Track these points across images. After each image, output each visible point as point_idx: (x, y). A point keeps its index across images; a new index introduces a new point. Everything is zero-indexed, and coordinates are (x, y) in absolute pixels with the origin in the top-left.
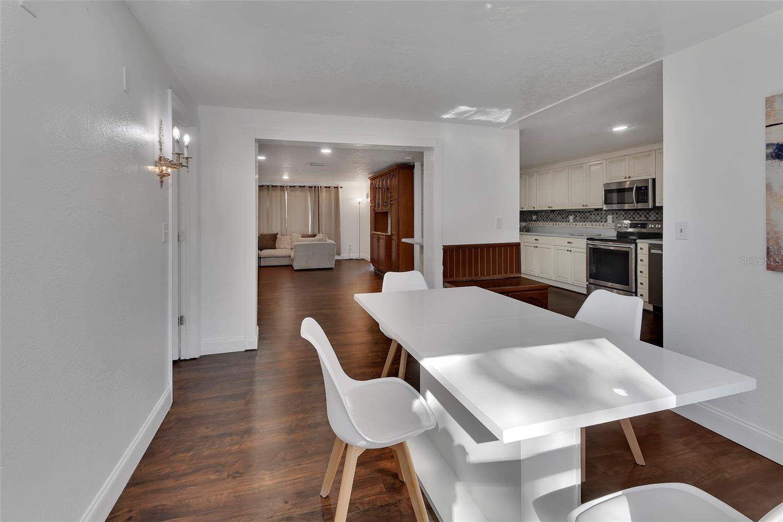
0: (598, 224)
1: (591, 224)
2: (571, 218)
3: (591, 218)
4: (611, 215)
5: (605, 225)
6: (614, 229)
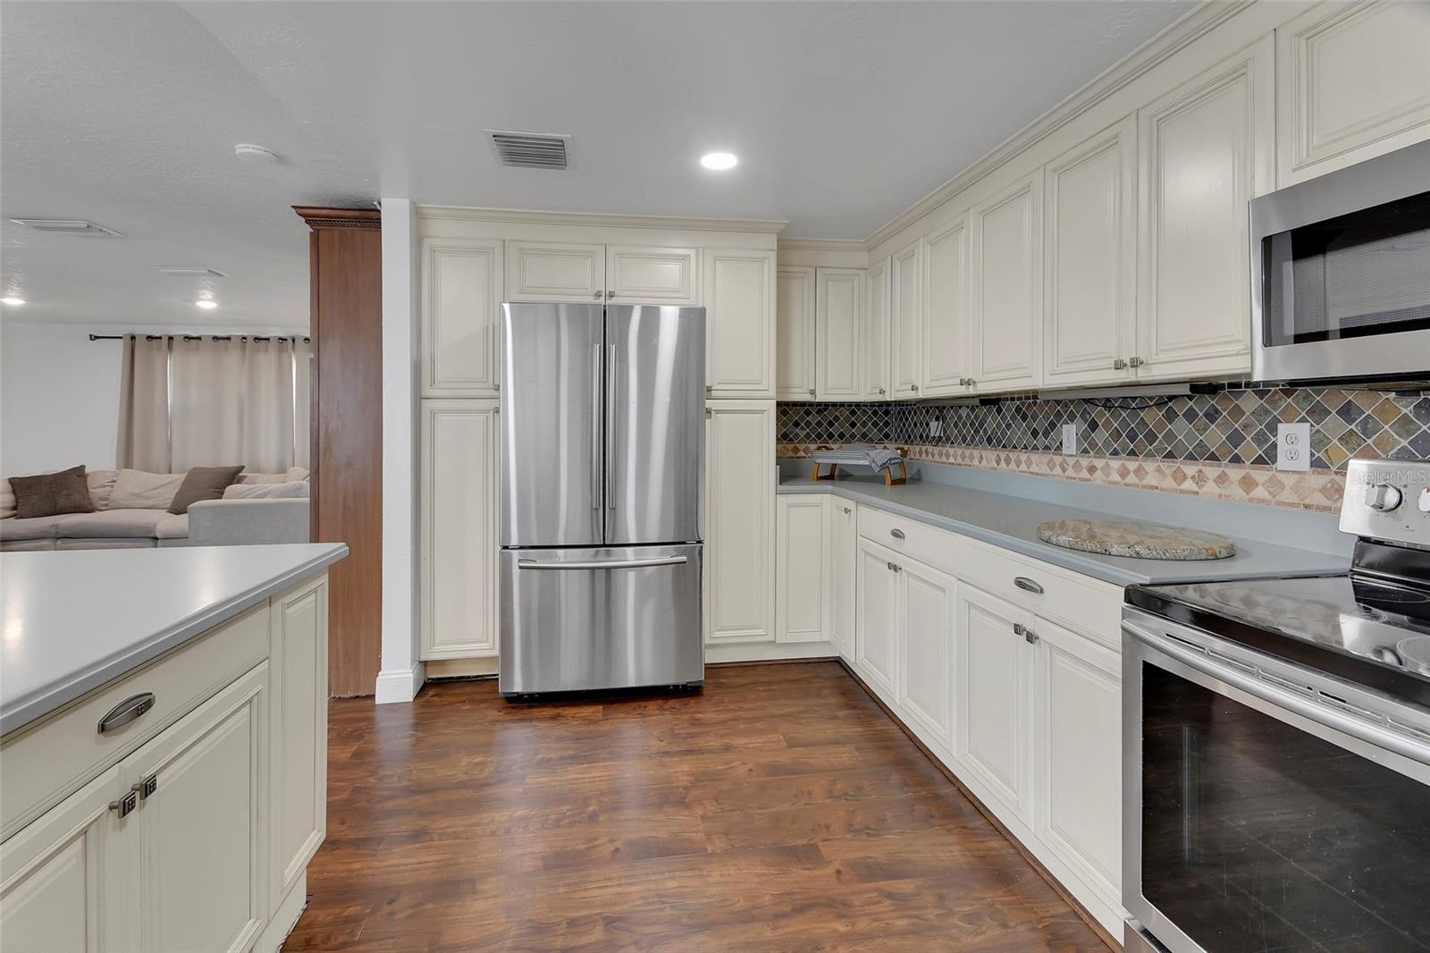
0: (1211, 471)
1: (1168, 467)
2: (1070, 433)
3: (1170, 436)
4: (1303, 420)
5: (1265, 478)
6: (1325, 514)
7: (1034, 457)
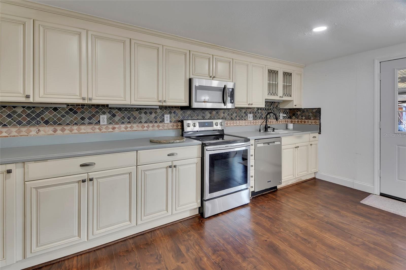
2: (103, 118)
3: (140, 118)
4: (168, 114)
5: (162, 125)
6: (172, 130)
7: (83, 127)
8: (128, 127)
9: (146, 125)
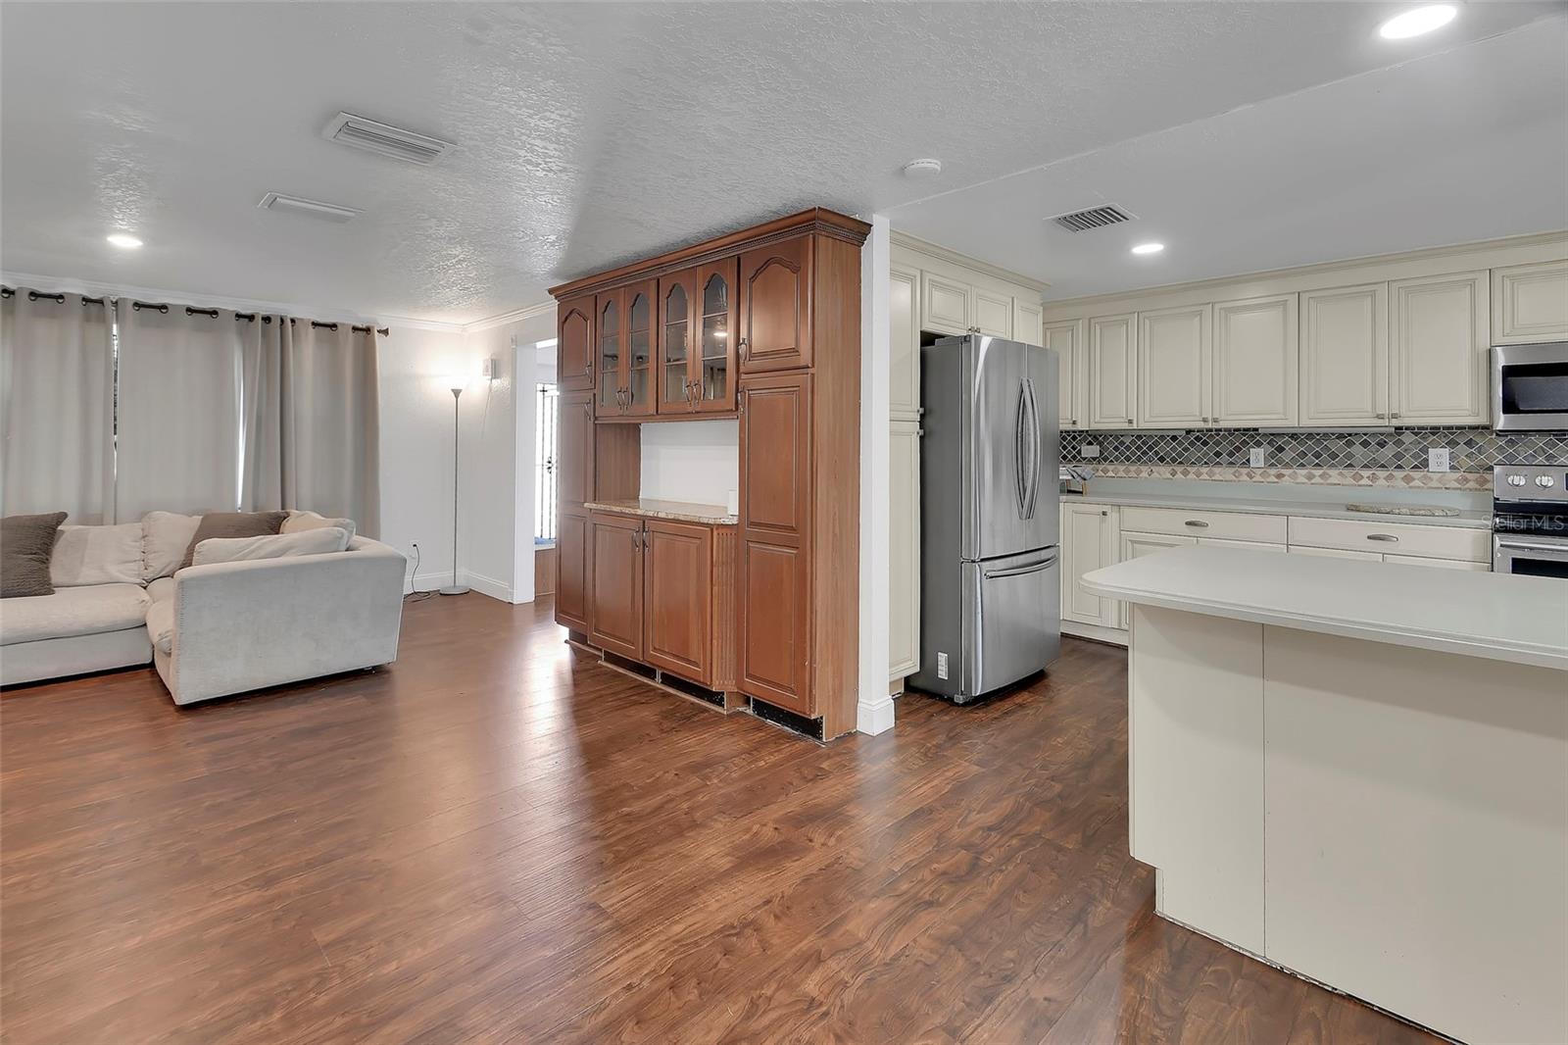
0: (1382, 474)
1: (1348, 472)
2: (1258, 455)
4: (1444, 447)
5: (1420, 476)
6: (1459, 491)
7: (1217, 470)
8: (1314, 476)
9: (1366, 473)
